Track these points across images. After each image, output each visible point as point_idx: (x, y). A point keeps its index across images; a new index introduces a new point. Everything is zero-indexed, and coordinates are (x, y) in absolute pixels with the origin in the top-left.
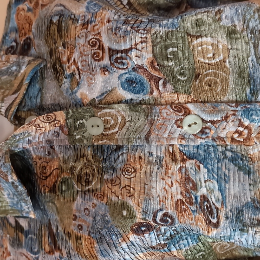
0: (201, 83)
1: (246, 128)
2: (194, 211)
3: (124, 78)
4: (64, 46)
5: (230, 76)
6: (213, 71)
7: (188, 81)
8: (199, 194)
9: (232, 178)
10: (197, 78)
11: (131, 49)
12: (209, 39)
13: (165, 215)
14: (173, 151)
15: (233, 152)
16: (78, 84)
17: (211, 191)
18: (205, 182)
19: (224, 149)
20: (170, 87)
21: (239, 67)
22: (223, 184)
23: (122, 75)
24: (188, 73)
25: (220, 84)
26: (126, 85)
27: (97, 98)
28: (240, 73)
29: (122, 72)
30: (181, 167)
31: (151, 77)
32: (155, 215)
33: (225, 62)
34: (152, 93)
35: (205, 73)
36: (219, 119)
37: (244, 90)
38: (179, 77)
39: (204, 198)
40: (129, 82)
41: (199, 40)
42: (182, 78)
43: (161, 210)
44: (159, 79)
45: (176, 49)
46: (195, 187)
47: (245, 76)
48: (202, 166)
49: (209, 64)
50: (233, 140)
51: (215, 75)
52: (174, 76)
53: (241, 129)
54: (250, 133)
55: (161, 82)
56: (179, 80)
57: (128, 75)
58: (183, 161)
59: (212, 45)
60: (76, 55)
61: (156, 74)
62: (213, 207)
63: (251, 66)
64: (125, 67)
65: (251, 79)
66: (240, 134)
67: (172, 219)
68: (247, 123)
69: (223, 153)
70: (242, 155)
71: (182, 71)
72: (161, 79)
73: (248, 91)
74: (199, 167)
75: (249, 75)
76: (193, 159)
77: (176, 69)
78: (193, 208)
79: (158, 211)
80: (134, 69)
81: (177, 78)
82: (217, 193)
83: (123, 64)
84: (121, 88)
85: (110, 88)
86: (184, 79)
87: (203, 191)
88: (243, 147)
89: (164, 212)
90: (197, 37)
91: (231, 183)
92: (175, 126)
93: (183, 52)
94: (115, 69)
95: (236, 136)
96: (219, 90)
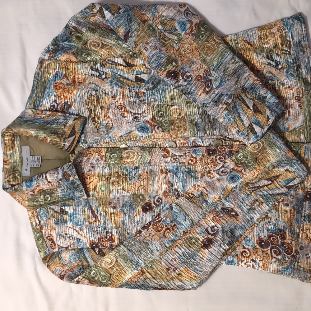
0: (174, 127)
1: (194, 158)
2: (171, 196)
3: (138, 126)
5: (187, 123)
7: (169, 126)
8: (173, 188)
9: (188, 181)
10: (172, 124)
11: (142, 113)
12: (177, 107)
13: (159, 198)
15: (188, 169)
17: (179, 187)
18: (176, 183)
20: (160, 129)
23: (137, 124)
24: (168, 122)
26: (139, 130)
27: (123, 135)
31: (151, 125)
32: (154, 198)
33: (184, 117)
34: (152, 132)
35: (176, 122)
36: (182, 154)
38: (164, 124)
39: (176, 190)
40: (141, 128)
41: (173, 107)
42: (166, 125)
43: (157, 196)
44: (156, 126)
45: (162, 112)
46: (172, 185)
49: (177, 118)
52: (162, 124)
55: (156, 127)
56: (164, 126)
58: (166, 173)
59: (179, 109)
61: (154, 124)
66: (192, 161)
67: (162, 200)
68: (195, 156)
70: (193, 170)
71: (165, 122)
74: (173, 176)
76: (171, 172)
77: (163, 121)
78: (171, 194)
79: (156, 196)
80: (144, 122)
82: (182, 188)
84: (137, 131)
87: (176, 187)
89: (158, 197)
90: (172, 106)
91: (188, 183)
93: (166, 113)
95: (190, 162)
96: (182, 130)
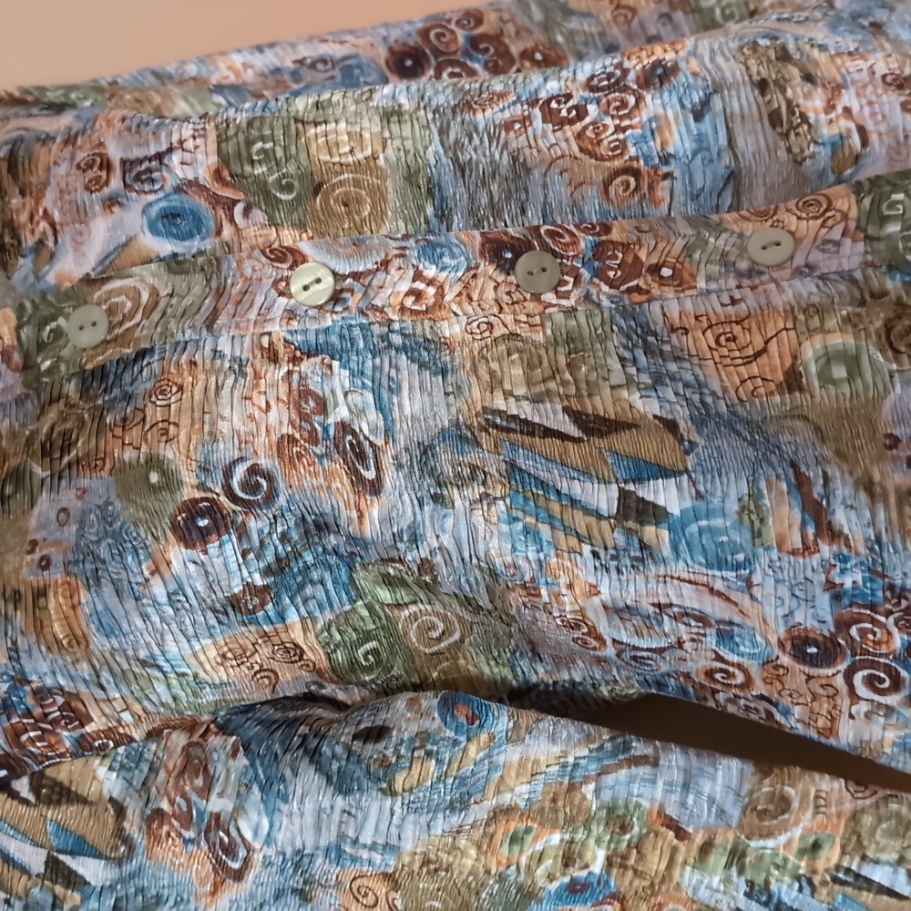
0: (326, 200)
1: (430, 283)
2: (321, 457)
3: (154, 211)
4: (23, 193)
5: (389, 183)
6: (351, 176)
7: (298, 199)
8: (331, 420)
9: (405, 385)
10: (316, 192)
11: (170, 150)
12: (341, 126)
13: (254, 470)
14: (271, 343)
15: (405, 336)
16: (52, 256)
17: (360, 412)
18: (346, 394)
19: (386, 329)
20: (259, 215)
21: (408, 166)
22: (385, 394)
23: (150, 205)
24: (296, 183)
25: (369, 200)
26: (160, 225)
27: (93, 270)
28: (411, 177)
29: (151, 198)
30: (290, 373)
31: (216, 201)
32: (228, 473)
33: (376, 159)
34: (219, 232)
35: (334, 181)
36: (370, 266)
37: (421, 209)
38: (278, 194)
39: (344, 427)
40: (167, 216)
41: (321, 128)
42: (284, 197)
43: (241, 459)
44: (235, 202)
45: (269, 145)
46: (322, 407)
47: (422, 182)
48: (336, 364)
49: (341, 164)
50: (403, 309)
51: (357, 183)
52: (267, 194)
53: (420, 285)
54: (441, 293)
55: (239, 209)
56: (278, 201)
57: (163, 204)
58: (295, 360)
59: (348, 133)
60: (49, 201)
61: (228, 193)
62: (366, 444)
63: (433, 162)
64: (157, 187)
65: (434, 187)
66: (418, 295)
67: (270, 478)
68: (430, 271)
69: (384, 338)
70: (426, 340)
71: (284, 182)
72: (239, 201)
73: (430, 210)
74: (330, 367)
75: (429, 180)
76: (316, 355)
77: (271, 179)
78: (319, 450)
79: (235, 463)
80: (178, 190)
81: (275, 196)
82: (373, 415)
83: (153, 181)
84: (149, 234)
85: (124, 239)
86: (290, 197)
87: (342, 413)
88: (427, 324)
89: (249, 463)
90: (316, 124)
91: (405, 393)
92: (273, 293)
93: (285, 148)
94: (134, 195)
95: (409, 302)
96: (366, 213)
